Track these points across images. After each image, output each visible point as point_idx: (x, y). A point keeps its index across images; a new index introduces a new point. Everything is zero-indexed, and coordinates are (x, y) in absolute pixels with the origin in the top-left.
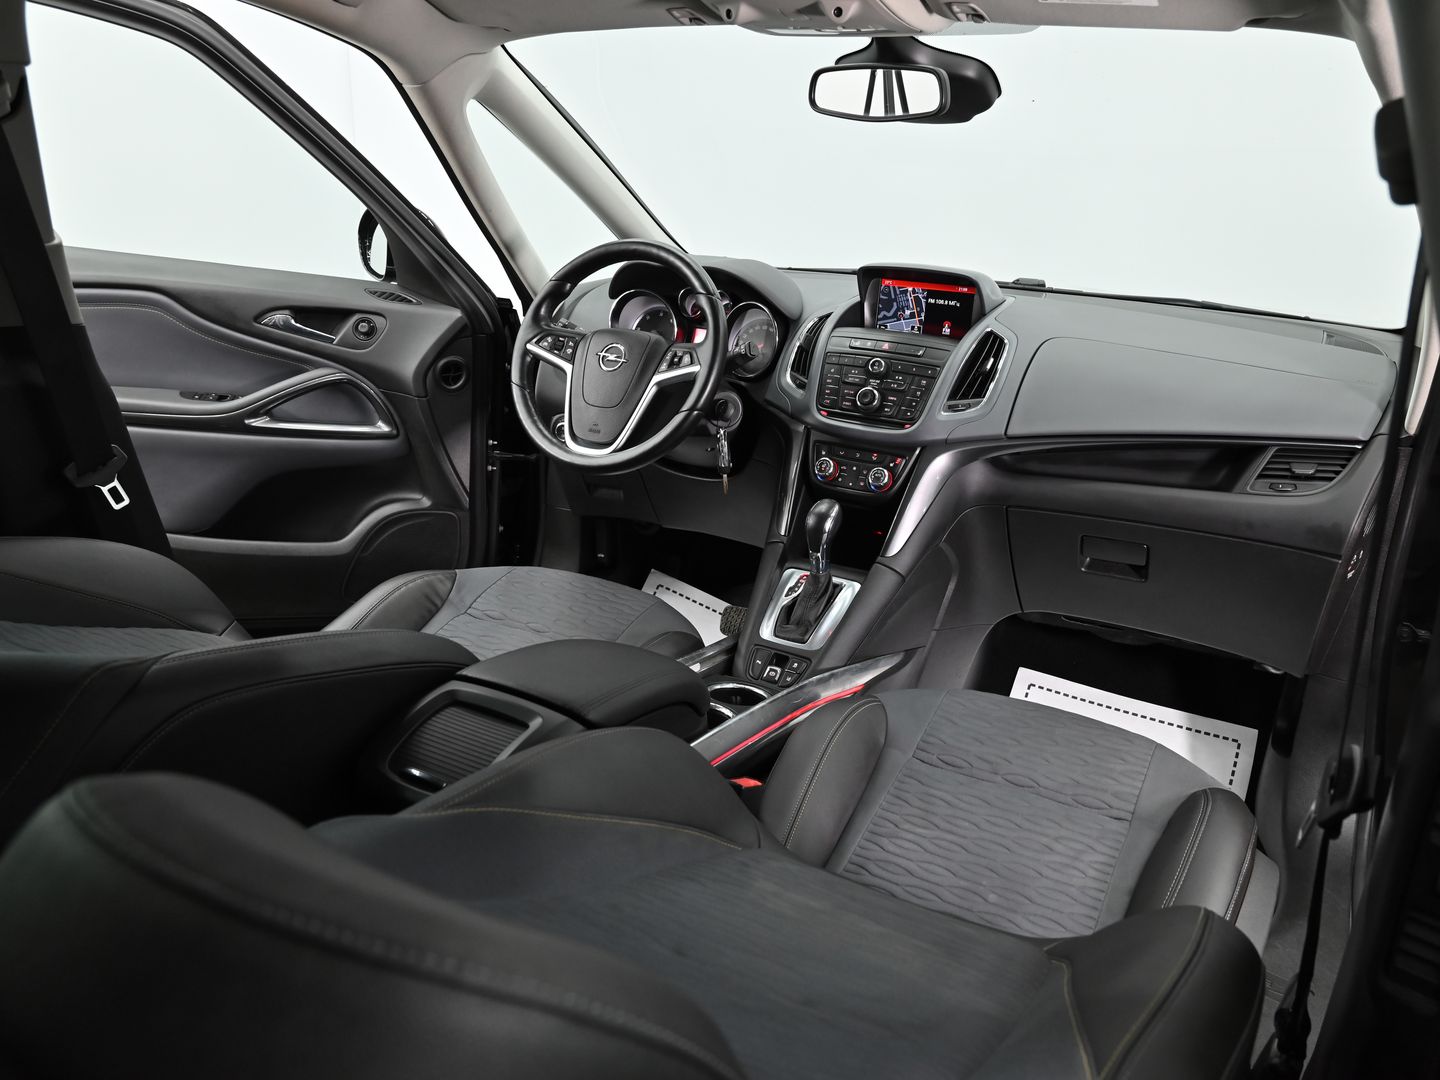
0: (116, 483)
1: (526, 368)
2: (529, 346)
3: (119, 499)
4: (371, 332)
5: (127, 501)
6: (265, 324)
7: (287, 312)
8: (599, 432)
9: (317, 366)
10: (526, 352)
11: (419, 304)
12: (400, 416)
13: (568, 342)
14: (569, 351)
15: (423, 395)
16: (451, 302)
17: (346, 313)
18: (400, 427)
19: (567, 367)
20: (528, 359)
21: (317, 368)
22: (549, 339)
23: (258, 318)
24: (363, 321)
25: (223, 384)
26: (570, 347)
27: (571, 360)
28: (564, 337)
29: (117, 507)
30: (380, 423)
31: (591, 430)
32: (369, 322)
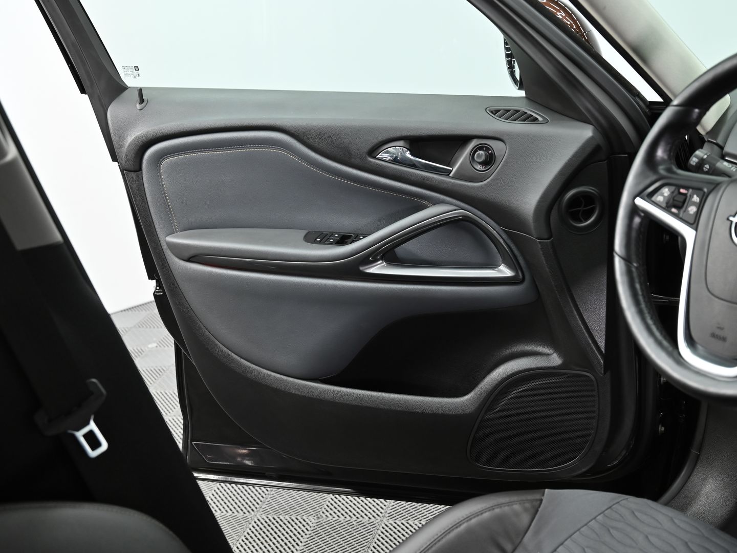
0: (92, 426)
1: (634, 234)
2: (639, 202)
3: (95, 444)
4: (489, 161)
5: (105, 446)
6: (379, 159)
7: (401, 143)
8: (724, 339)
9: (435, 202)
10: (634, 210)
11: (545, 122)
12: (525, 258)
13: (691, 196)
14: (692, 210)
15: (546, 237)
16: (581, 118)
17: (463, 140)
18: (524, 269)
19: (688, 234)
20: (637, 220)
21: (434, 204)
22: (666, 191)
23: (373, 151)
24: (481, 148)
25: (344, 222)
26: (694, 204)
27: (694, 223)
28: (687, 188)
29: (93, 454)
30: (503, 267)
31: (713, 335)
32: (488, 149)
